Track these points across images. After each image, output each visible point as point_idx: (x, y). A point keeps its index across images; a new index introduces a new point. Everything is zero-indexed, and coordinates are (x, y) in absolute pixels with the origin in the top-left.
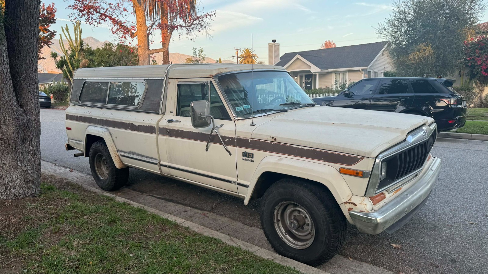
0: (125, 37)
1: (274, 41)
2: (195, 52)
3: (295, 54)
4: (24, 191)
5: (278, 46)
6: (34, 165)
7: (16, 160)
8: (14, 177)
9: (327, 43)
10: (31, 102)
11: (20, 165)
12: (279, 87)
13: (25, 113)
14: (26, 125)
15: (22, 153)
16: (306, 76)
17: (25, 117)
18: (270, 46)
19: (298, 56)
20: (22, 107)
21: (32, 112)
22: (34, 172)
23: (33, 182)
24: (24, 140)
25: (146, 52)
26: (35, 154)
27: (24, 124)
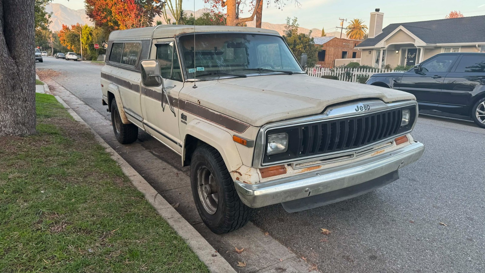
0: (216, 7)
1: (377, 10)
2: (288, 21)
3: (397, 25)
4: (14, 130)
5: (381, 16)
6: (26, 110)
7: (7, 103)
8: (5, 117)
9: (452, 14)
10: (23, 55)
11: (10, 108)
12: (377, 61)
13: (16, 64)
14: (16, 74)
15: (13, 99)
16: (409, 51)
17: (16, 67)
18: (373, 16)
19: (401, 27)
20: (14, 58)
21: (24, 64)
22: (25, 116)
23: (23, 124)
24: (14, 88)
25: (233, 21)
26: (26, 100)
27: (14, 73)
